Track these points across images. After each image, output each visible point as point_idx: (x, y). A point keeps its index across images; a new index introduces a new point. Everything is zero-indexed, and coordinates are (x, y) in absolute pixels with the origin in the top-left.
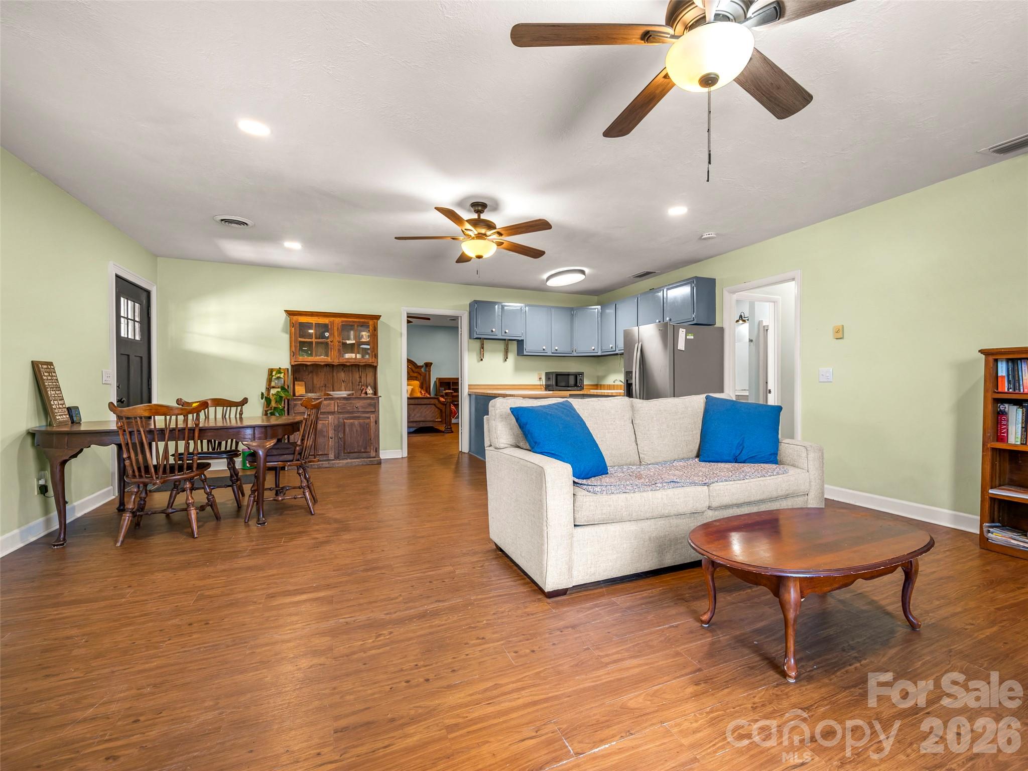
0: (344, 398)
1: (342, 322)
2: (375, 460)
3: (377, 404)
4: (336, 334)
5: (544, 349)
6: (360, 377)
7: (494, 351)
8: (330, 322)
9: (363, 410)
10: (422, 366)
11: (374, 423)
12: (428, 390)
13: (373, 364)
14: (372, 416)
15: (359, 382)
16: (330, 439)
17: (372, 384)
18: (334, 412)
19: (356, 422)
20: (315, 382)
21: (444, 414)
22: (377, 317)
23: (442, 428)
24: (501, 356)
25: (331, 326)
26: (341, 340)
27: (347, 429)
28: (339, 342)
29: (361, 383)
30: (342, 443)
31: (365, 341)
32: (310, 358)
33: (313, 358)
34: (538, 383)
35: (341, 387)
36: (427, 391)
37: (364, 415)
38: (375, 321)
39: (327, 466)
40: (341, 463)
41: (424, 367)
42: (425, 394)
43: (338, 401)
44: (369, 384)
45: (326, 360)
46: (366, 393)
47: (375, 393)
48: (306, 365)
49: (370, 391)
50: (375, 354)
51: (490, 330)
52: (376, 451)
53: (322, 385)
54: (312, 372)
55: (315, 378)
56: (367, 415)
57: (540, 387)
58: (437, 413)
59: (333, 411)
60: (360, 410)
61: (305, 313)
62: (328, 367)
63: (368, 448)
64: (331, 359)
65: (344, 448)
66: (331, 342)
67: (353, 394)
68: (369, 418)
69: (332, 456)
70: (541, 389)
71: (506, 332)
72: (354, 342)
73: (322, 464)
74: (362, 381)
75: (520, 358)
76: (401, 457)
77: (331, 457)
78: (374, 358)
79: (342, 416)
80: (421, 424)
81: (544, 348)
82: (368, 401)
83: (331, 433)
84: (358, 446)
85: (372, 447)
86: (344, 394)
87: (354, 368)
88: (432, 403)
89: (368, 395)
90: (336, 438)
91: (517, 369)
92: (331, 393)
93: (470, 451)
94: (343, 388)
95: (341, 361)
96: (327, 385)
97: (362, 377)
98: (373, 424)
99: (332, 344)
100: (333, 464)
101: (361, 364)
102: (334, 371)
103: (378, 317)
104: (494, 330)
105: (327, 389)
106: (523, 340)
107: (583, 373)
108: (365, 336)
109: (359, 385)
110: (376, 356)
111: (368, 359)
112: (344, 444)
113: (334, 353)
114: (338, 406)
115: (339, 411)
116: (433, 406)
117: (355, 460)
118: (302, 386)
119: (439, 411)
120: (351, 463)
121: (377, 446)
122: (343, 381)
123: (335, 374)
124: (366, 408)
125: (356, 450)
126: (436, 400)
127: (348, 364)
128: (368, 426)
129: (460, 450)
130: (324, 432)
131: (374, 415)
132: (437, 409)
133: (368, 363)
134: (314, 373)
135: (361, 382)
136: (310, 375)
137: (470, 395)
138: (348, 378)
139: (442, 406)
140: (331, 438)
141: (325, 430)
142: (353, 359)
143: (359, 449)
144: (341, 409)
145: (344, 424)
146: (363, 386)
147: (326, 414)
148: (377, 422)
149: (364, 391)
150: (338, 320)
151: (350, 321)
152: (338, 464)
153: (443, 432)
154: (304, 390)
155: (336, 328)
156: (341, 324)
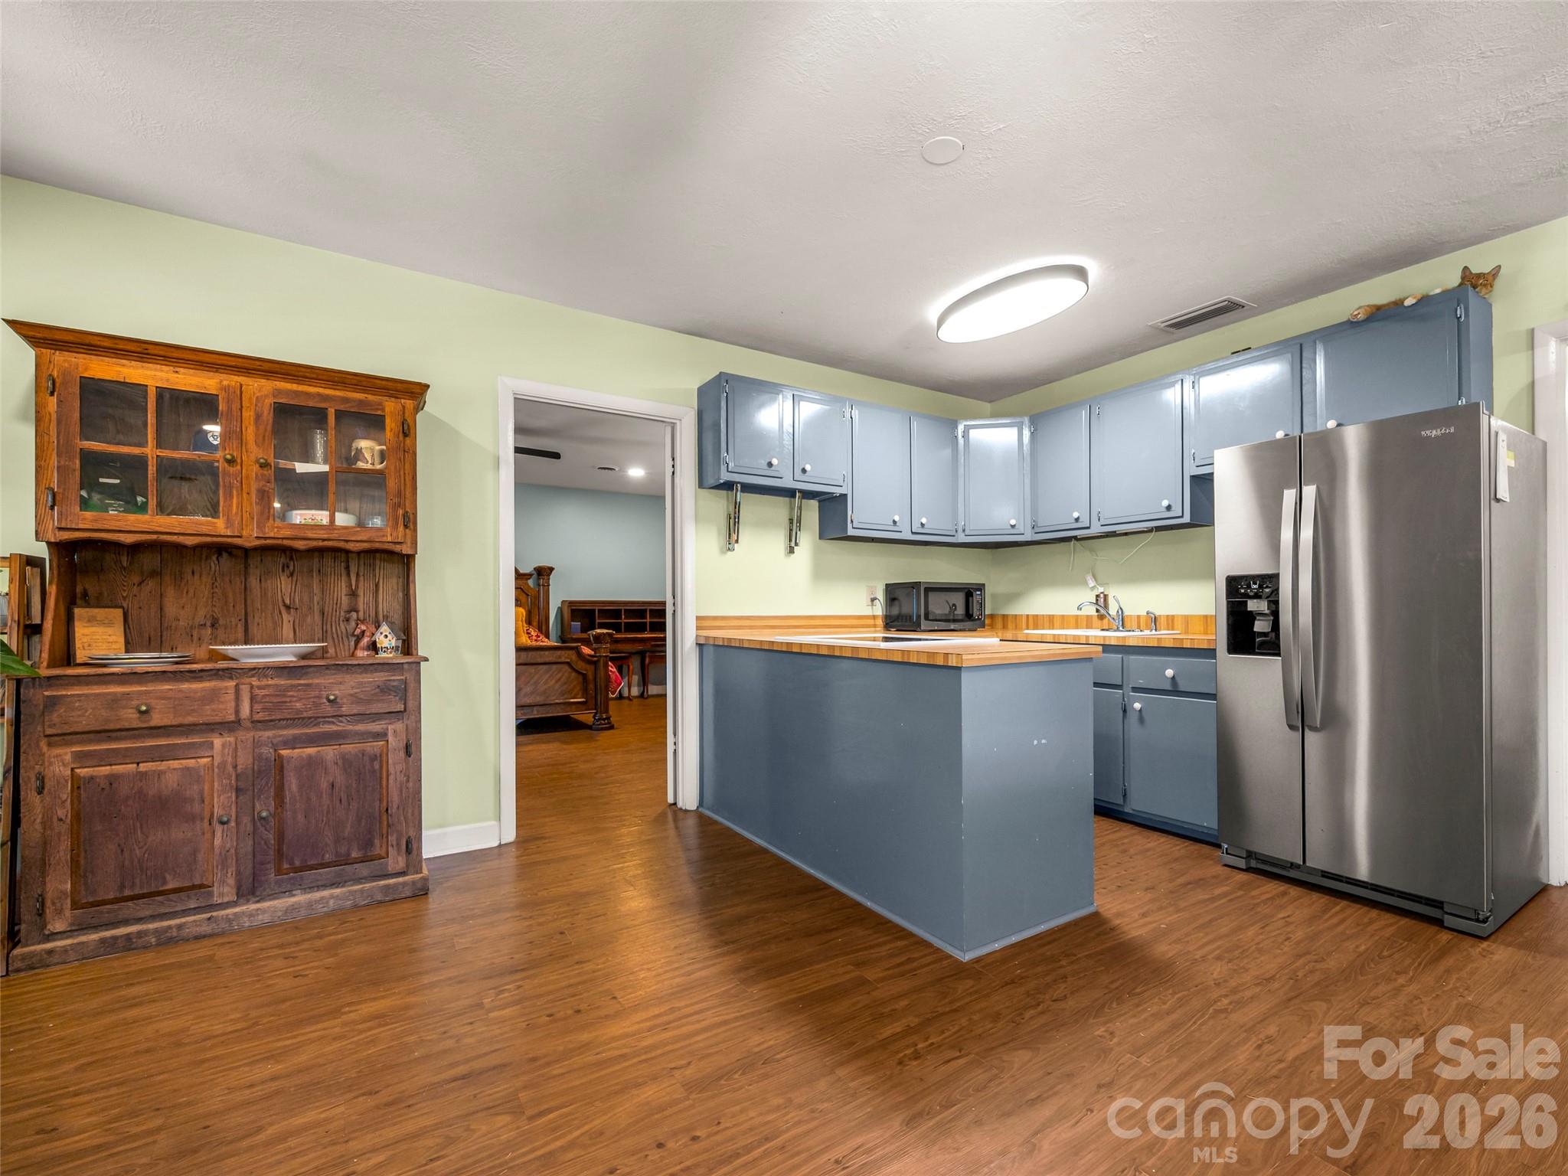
0: (283, 670)
1: (277, 393)
2: (404, 884)
3: (412, 685)
4: (250, 433)
5: (895, 522)
6: (353, 594)
7: (763, 524)
8: (225, 389)
9: (356, 709)
10: (529, 576)
11: (402, 754)
12: (543, 629)
13: (397, 548)
14: (395, 731)
15: (349, 611)
16: (219, 829)
17: (397, 617)
18: (238, 722)
19: (329, 752)
20: (171, 609)
21: (591, 686)
22: (416, 392)
23: (587, 717)
24: (779, 540)
25: (229, 401)
26: (271, 460)
27: (292, 783)
28: (262, 466)
29: (354, 615)
30: (271, 837)
31: (369, 466)
32: (132, 517)
33: (146, 517)
34: (867, 611)
35: (277, 625)
36: (540, 629)
37: (361, 727)
38: (409, 404)
39: (206, 929)
40: (264, 911)
41: (535, 576)
42: (538, 636)
43: (255, 682)
44: (386, 618)
45: (204, 529)
46: (374, 647)
47: (407, 645)
48: (117, 546)
49: (386, 639)
50: (405, 515)
51: (764, 463)
52: (409, 851)
53: (200, 618)
54: (154, 574)
55: (170, 593)
56: (375, 727)
57: (871, 622)
58: (575, 683)
59: (232, 718)
60: (345, 710)
61: (107, 343)
62: (225, 555)
63: (377, 842)
64: (229, 523)
65: (279, 852)
66: (231, 462)
67: (324, 650)
68: (382, 735)
69: (224, 891)
70: (875, 626)
71: (804, 471)
72: (326, 468)
73: (180, 927)
74: (361, 607)
75: (828, 545)
76: (496, 844)
77: (222, 895)
78: (401, 528)
79: (270, 733)
80: (535, 712)
81: (897, 518)
82: (380, 677)
83: (221, 803)
84: (337, 841)
85: (393, 839)
86: (284, 653)
87: (328, 561)
88: (563, 659)
89: (382, 655)
90: (246, 820)
91: (821, 574)
92: (230, 649)
93: (701, 803)
94: (287, 630)
95: (274, 532)
96: (221, 622)
97: (361, 592)
98: (395, 760)
99: (231, 470)
100: (229, 920)
101: (350, 546)
102: (251, 570)
103: (417, 390)
104: (775, 461)
105: (220, 632)
106: (846, 495)
107: (984, 585)
108: (368, 449)
109: (348, 620)
110: (409, 522)
111: (378, 529)
112: (281, 837)
113: (240, 505)
114: (252, 699)
115: (256, 717)
116: (566, 667)
117: (326, 893)
118: (110, 624)
119: (581, 678)
120: (310, 905)
121: (412, 833)
122: (288, 608)
123: (253, 582)
124: (369, 702)
125: (328, 858)
126: (570, 652)
127: (300, 545)
128: (377, 765)
129: (670, 800)
130: (192, 800)
131: (399, 726)
132: (574, 674)
133: (377, 546)
134: (167, 578)
135: (357, 612)
136: (151, 584)
137: (700, 646)
138: (306, 599)
139: (588, 666)
140: (223, 823)
141: (193, 791)
142: (321, 527)
143: (343, 850)
144: (264, 709)
145: (280, 764)
146: (363, 622)
147: (201, 732)
148: (411, 749)
149: (365, 641)
150: (257, 387)
151: (307, 394)
152: (251, 915)
153: (589, 727)
154: (122, 640)
155: (248, 415)
156: (270, 401)
